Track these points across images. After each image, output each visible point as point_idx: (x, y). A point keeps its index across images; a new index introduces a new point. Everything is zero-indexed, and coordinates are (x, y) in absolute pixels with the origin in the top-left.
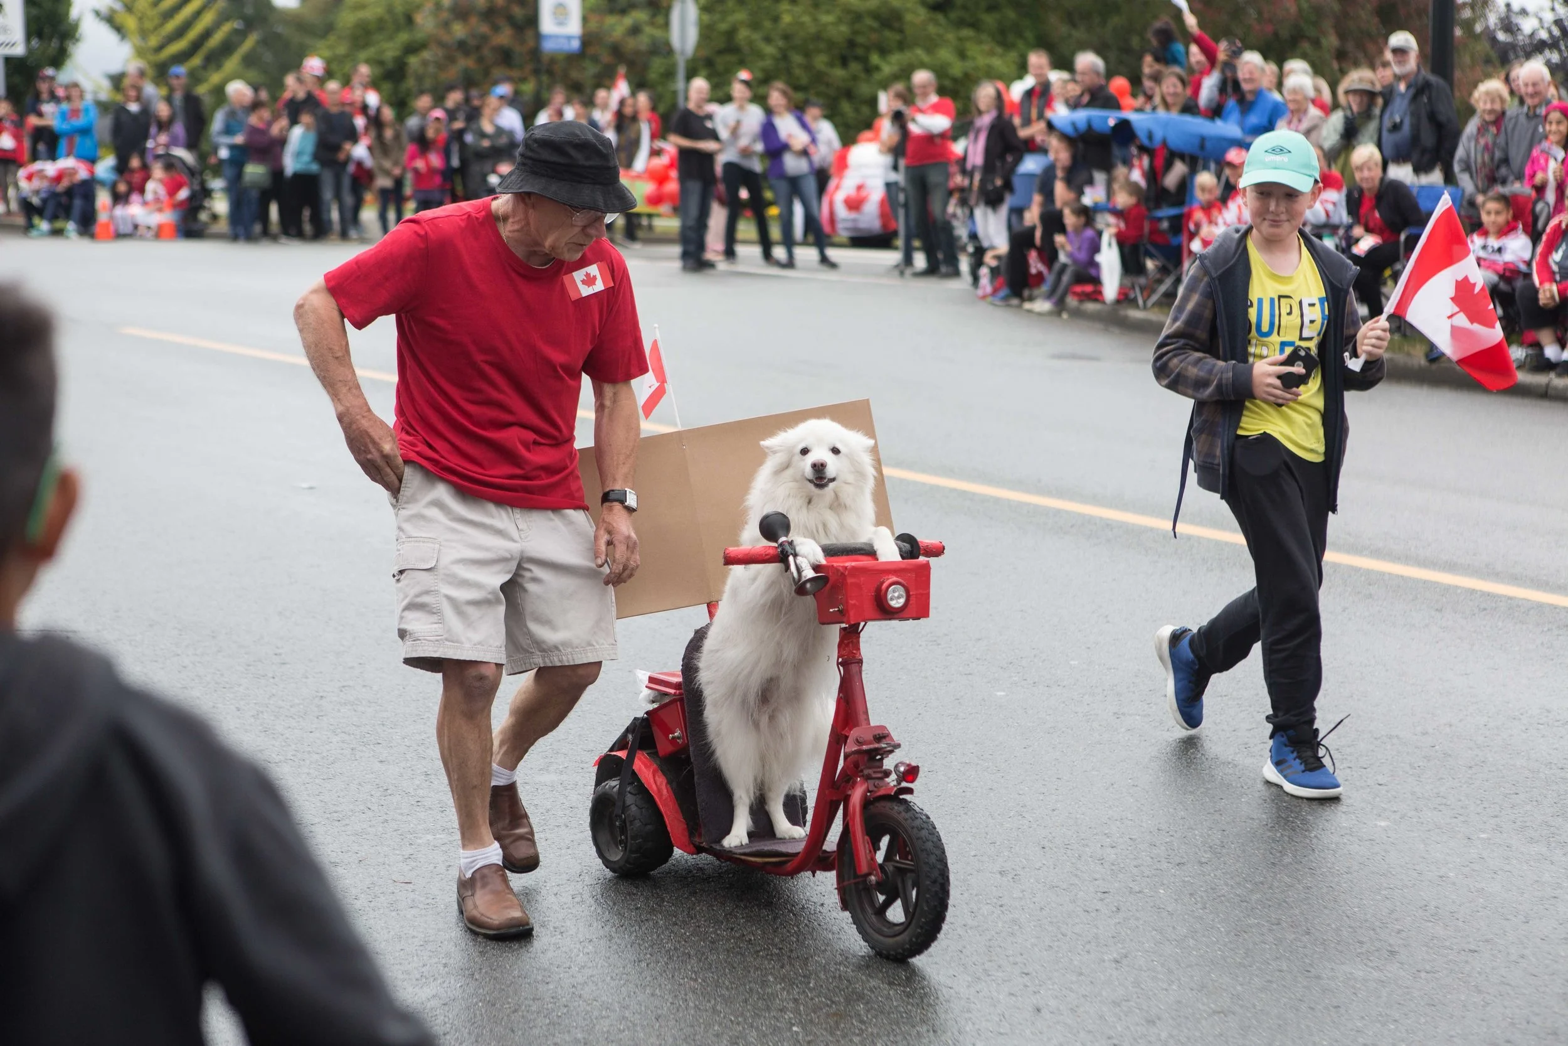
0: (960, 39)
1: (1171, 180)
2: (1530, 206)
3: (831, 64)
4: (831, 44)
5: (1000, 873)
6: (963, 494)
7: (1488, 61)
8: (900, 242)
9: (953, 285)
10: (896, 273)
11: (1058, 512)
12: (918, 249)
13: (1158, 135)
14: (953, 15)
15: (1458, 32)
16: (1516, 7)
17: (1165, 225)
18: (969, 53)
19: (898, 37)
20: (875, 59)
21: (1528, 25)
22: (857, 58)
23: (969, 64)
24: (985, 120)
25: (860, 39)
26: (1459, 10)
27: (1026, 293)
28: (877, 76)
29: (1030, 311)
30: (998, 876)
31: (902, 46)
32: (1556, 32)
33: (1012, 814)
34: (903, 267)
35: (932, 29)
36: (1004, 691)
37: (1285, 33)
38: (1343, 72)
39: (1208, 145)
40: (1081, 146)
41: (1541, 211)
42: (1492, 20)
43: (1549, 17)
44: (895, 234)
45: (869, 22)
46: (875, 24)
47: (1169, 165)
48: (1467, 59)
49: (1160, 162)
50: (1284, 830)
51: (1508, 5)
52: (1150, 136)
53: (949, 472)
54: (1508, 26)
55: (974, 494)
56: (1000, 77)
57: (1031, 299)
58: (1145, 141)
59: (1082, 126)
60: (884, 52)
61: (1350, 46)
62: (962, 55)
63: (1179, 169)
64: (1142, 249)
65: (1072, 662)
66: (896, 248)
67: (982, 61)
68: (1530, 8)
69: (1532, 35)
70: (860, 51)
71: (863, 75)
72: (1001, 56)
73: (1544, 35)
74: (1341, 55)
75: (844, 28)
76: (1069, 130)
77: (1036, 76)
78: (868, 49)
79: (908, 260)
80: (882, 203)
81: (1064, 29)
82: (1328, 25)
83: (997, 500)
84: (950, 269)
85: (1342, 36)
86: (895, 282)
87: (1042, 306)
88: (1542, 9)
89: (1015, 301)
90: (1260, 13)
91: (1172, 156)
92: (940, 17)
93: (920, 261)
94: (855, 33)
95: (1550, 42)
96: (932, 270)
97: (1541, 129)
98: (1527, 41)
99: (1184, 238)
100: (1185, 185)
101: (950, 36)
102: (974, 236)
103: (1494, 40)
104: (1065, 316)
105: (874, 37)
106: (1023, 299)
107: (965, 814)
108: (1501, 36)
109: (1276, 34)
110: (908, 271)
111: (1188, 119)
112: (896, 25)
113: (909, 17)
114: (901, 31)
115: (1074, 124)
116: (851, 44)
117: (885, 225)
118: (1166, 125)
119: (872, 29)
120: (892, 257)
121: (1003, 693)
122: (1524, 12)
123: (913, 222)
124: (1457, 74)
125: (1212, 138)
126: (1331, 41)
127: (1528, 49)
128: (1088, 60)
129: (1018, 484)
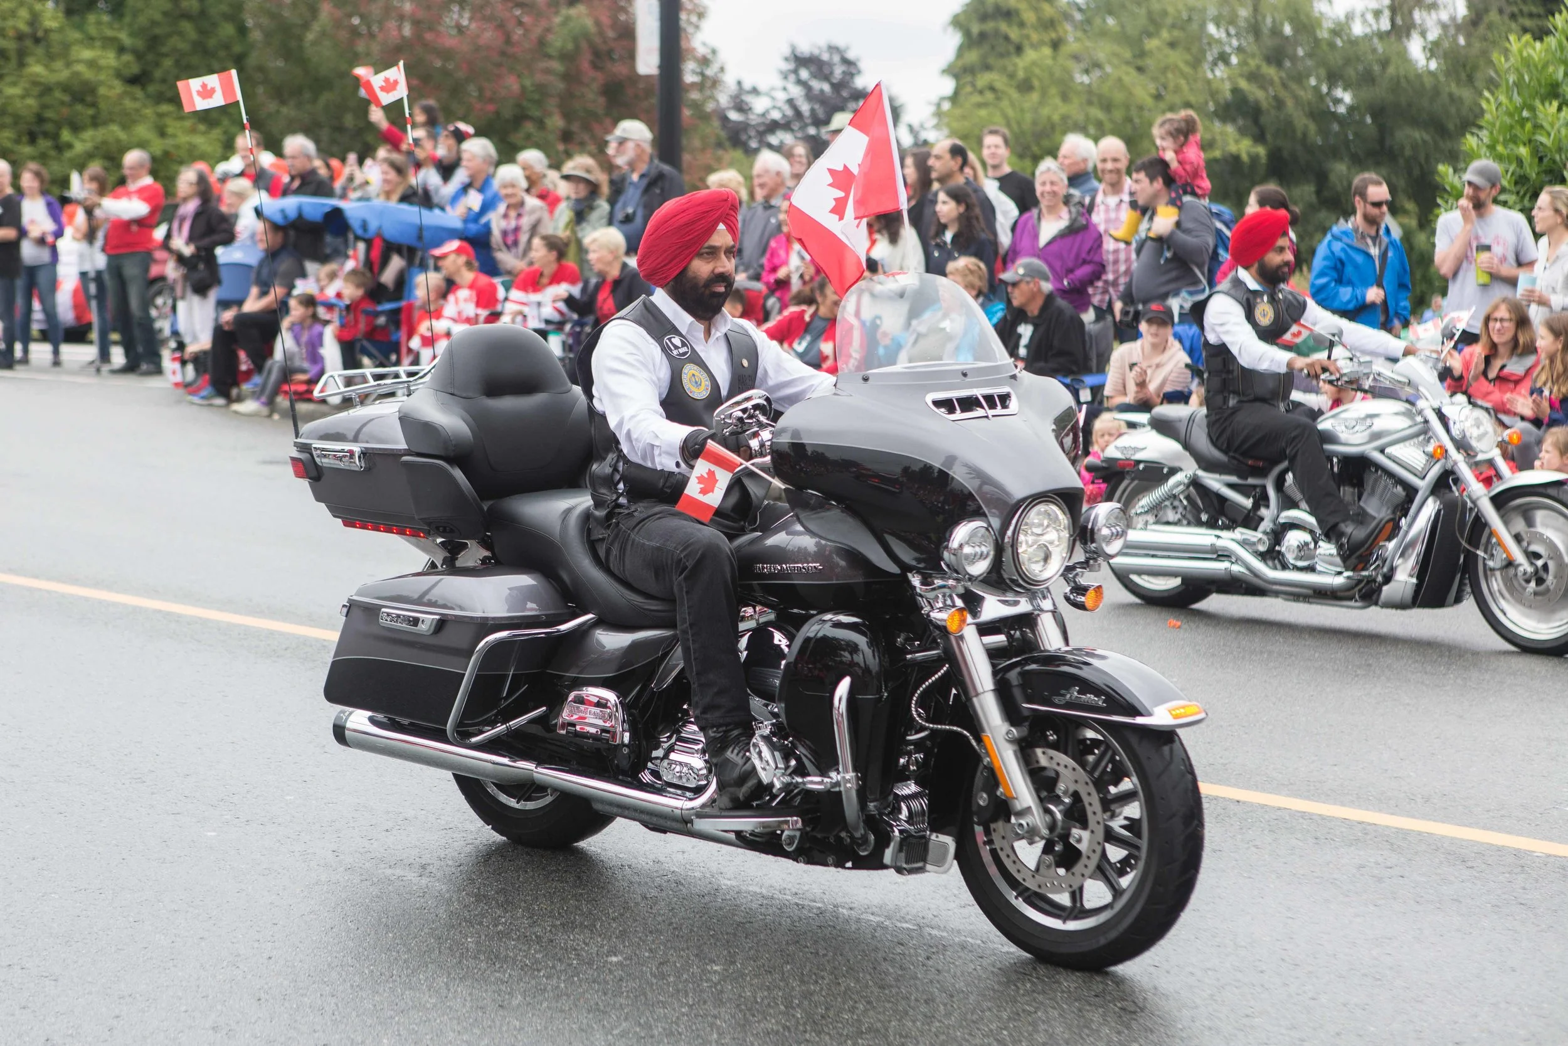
0: (161, 115)
1: (388, 276)
2: (762, 302)
3: (18, 141)
4: (17, 119)
5: (213, 1028)
6: (167, 615)
7: (719, 145)
8: (94, 335)
9: (154, 382)
10: (93, 370)
11: (271, 633)
12: (116, 343)
13: (373, 225)
14: (152, 89)
15: (687, 113)
16: (747, 85)
17: (382, 320)
18: (170, 131)
19: (91, 112)
20: (66, 135)
21: (759, 105)
22: (46, 135)
23: (169, 142)
24: (190, 207)
25: (49, 114)
26: (687, 91)
27: (234, 392)
28: (68, 154)
29: (236, 412)
30: (211, 1032)
31: (95, 122)
32: (789, 112)
33: (225, 963)
34: (98, 363)
35: (128, 104)
36: (214, 831)
37: (507, 113)
38: (569, 155)
39: (425, 234)
40: (292, 233)
41: (773, 307)
42: (723, 99)
43: (782, 96)
44: (88, 327)
45: (58, 94)
46: (66, 98)
47: (385, 261)
48: (697, 143)
49: (376, 254)
50: (513, 969)
51: (739, 83)
52: (364, 225)
53: (153, 592)
54: (741, 106)
55: (180, 616)
56: (202, 157)
57: (239, 399)
58: (360, 232)
59: (292, 214)
60: (76, 128)
61: (575, 127)
62: (162, 133)
63: (396, 263)
64: (358, 346)
65: (288, 798)
66: (91, 342)
67: (184, 139)
68: (762, 87)
69: (763, 115)
70: (49, 127)
71: (53, 153)
72: (204, 133)
73: (776, 115)
74: (566, 136)
75: (30, 102)
76: (278, 219)
77: (244, 157)
78: (59, 126)
79: (105, 356)
80: (76, 293)
81: (272, 106)
82: (552, 104)
83: (204, 622)
84: (152, 367)
85: (567, 115)
86: (94, 380)
87: (249, 406)
88: (773, 89)
89: (220, 401)
90: (481, 90)
91: (390, 248)
92: (138, 92)
93: (118, 356)
94: (44, 107)
95: (782, 122)
96: (131, 368)
97: (773, 221)
98: (760, 120)
99: (402, 334)
100: (402, 283)
101: (148, 111)
102: (175, 333)
103: (725, 119)
104: (276, 417)
105: (65, 111)
106: (230, 400)
107: (175, 966)
108: (734, 116)
109: (498, 113)
110: (105, 368)
111: (404, 207)
112: (89, 99)
113: (102, 91)
114: (94, 105)
115: (283, 211)
116: (40, 119)
117: (78, 318)
118: (381, 213)
119: (63, 103)
120: (87, 352)
121: (213, 834)
122: (755, 91)
123: (109, 316)
124: (686, 157)
125: (429, 228)
126: (556, 122)
127: (761, 129)
128: (297, 144)
129: (227, 605)
